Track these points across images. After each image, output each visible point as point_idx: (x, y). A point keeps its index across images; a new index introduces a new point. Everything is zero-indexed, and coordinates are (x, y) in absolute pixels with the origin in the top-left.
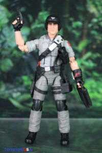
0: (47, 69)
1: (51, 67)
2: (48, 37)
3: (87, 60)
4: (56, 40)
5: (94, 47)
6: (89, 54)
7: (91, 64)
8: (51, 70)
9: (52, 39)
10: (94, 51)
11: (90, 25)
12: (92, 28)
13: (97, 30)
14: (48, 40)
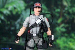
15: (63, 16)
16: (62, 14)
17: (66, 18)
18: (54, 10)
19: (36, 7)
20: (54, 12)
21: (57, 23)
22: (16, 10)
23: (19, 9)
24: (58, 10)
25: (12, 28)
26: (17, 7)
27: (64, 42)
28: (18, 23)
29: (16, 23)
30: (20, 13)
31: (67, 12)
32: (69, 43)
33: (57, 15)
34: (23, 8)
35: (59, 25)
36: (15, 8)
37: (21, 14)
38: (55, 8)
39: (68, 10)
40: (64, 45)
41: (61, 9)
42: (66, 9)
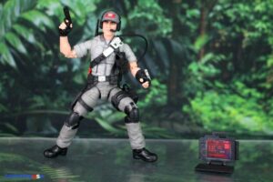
1: (107, 77)
2: (103, 39)
3: (206, 64)
4: (112, 44)
5: (217, 45)
6: (209, 56)
7: (213, 70)
8: (107, 81)
9: (108, 42)
10: (217, 52)
11: (211, 15)
12: (214, 19)
13: (221, 22)
14: (103, 43)
15: (210, 29)
16: (205, 23)
17: (219, 36)
19: (106, 21)
32: (228, 108)
39: (221, 12)
40: (213, 115)
41: (201, 10)
42: (218, 8)
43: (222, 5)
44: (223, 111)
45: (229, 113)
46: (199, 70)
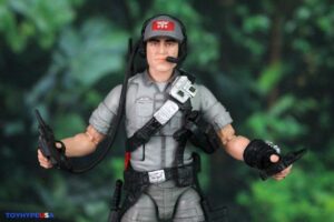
0: (157, 176)
1: (167, 171)
2: (150, 82)
3: (283, 116)
5: (302, 82)
6: (286, 102)
7: (292, 128)
9: (162, 87)
10: (301, 94)
11: (290, 27)
12: (296, 34)
13: (309, 39)
14: (152, 91)
15: (288, 53)
16: (279, 43)
17: (302, 66)
18: (238, 22)
19: (155, 40)
20: (236, 35)
21: (254, 95)
22: (27, 29)
23: (42, 24)
24: (262, 22)
25: (12, 129)
26: (30, 12)
27: (295, 194)
28: (41, 99)
29: (31, 98)
30: (46, 43)
31: (307, 31)
32: (322, 197)
33: (256, 48)
34: (67, 16)
35: (264, 103)
36: (20, 18)
37: (56, 46)
38: (242, 10)
39: (311, 22)
40: (293, 209)
41: (273, 18)
42: (303, 13)
43: (311, 8)
44: (312, 201)
45: (322, 206)
46: (269, 129)
